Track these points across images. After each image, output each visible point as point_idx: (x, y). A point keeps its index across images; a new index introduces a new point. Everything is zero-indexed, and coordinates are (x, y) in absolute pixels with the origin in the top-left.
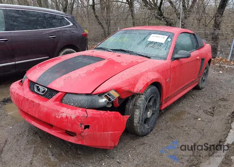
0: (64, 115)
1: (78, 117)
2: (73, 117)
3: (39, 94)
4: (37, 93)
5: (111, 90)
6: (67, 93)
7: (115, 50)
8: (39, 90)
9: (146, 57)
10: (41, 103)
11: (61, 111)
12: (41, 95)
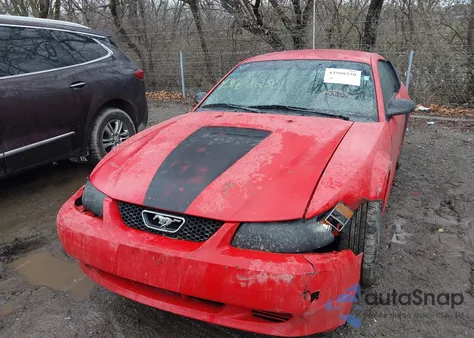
0: (262, 279)
1: (297, 278)
2: (288, 278)
3: (161, 233)
4: (153, 231)
5: (336, 203)
6: (242, 223)
7: (260, 107)
8: (156, 222)
9: (340, 117)
10: (182, 254)
11: (252, 269)
12: (168, 234)
